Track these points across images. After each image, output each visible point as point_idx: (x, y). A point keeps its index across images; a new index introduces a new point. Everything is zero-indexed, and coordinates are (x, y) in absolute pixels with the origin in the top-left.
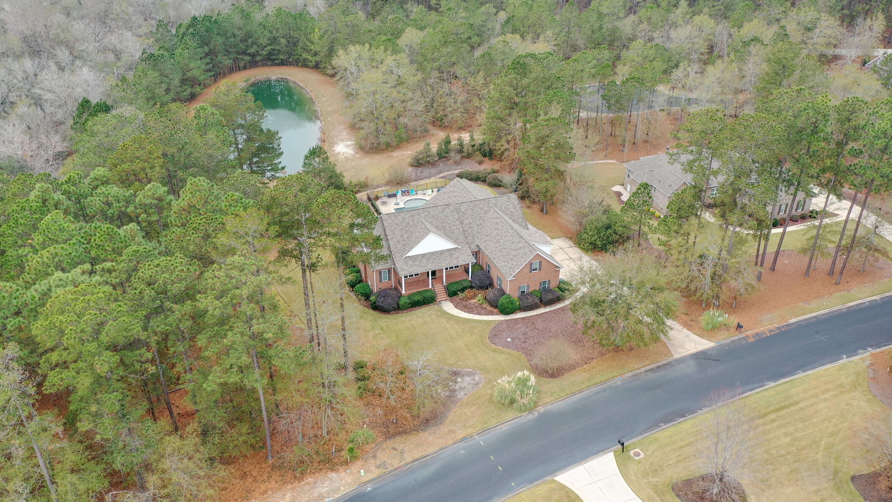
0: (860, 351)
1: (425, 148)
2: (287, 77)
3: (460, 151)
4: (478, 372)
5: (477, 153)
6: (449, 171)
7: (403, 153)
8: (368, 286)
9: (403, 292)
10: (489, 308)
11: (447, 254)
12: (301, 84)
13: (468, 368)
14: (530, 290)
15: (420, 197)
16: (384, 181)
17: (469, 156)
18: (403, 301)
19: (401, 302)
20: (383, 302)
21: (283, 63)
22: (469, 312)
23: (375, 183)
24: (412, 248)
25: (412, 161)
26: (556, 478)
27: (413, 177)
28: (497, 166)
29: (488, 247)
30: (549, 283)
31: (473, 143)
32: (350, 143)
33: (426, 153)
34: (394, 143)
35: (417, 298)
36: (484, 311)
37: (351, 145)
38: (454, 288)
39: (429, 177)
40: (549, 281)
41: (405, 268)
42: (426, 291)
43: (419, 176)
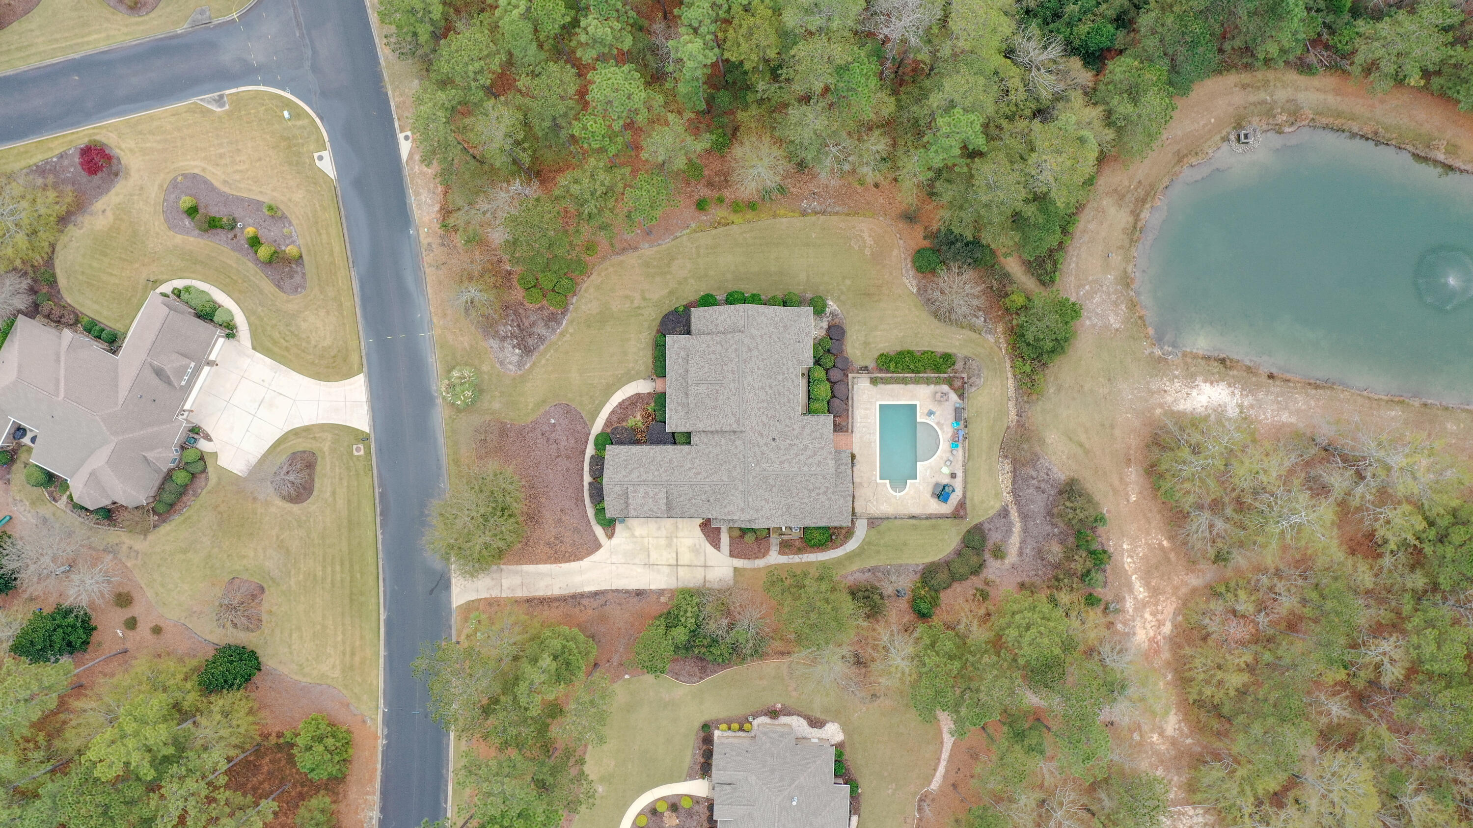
0: (386, 732)
4: (519, 372)
10: (619, 426)
13: (531, 367)
19: (662, 335)
26: (362, 375)
41: (676, 346)
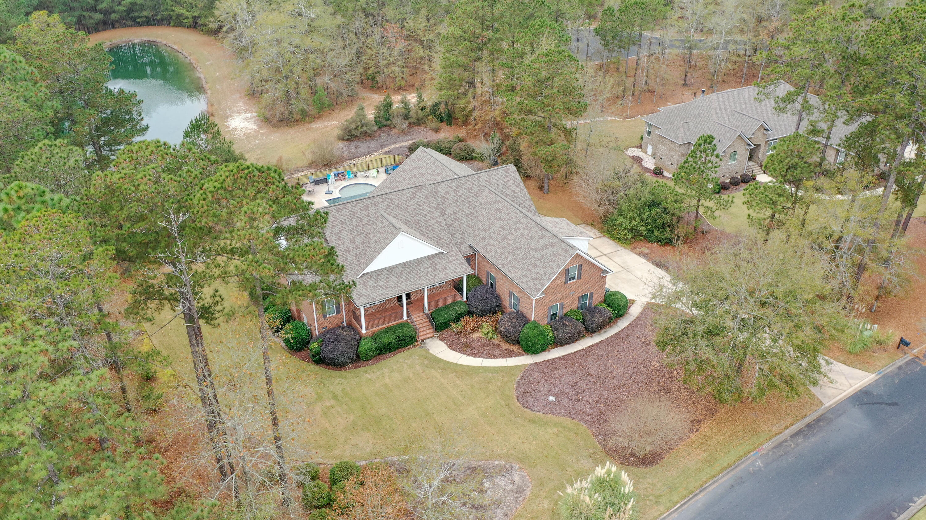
1: (358, 115)
2: (155, 39)
3: (406, 117)
5: (431, 117)
6: (395, 143)
7: (326, 124)
8: (304, 325)
9: (364, 331)
10: (505, 346)
11: (427, 264)
12: (175, 47)
14: (565, 311)
15: (361, 180)
16: (305, 163)
17: (419, 122)
18: (366, 346)
19: (363, 349)
20: (332, 351)
21: (149, 22)
22: (475, 356)
23: (292, 166)
24: (372, 260)
25: (341, 132)
27: (346, 154)
28: (462, 133)
29: (489, 247)
30: (591, 298)
31: (422, 105)
32: (249, 115)
33: (361, 121)
34: (312, 110)
35: (387, 339)
36: (497, 351)
37: (251, 118)
38: (443, 317)
39: (369, 153)
40: (591, 294)
41: (364, 292)
42: (401, 326)
43: (354, 153)
